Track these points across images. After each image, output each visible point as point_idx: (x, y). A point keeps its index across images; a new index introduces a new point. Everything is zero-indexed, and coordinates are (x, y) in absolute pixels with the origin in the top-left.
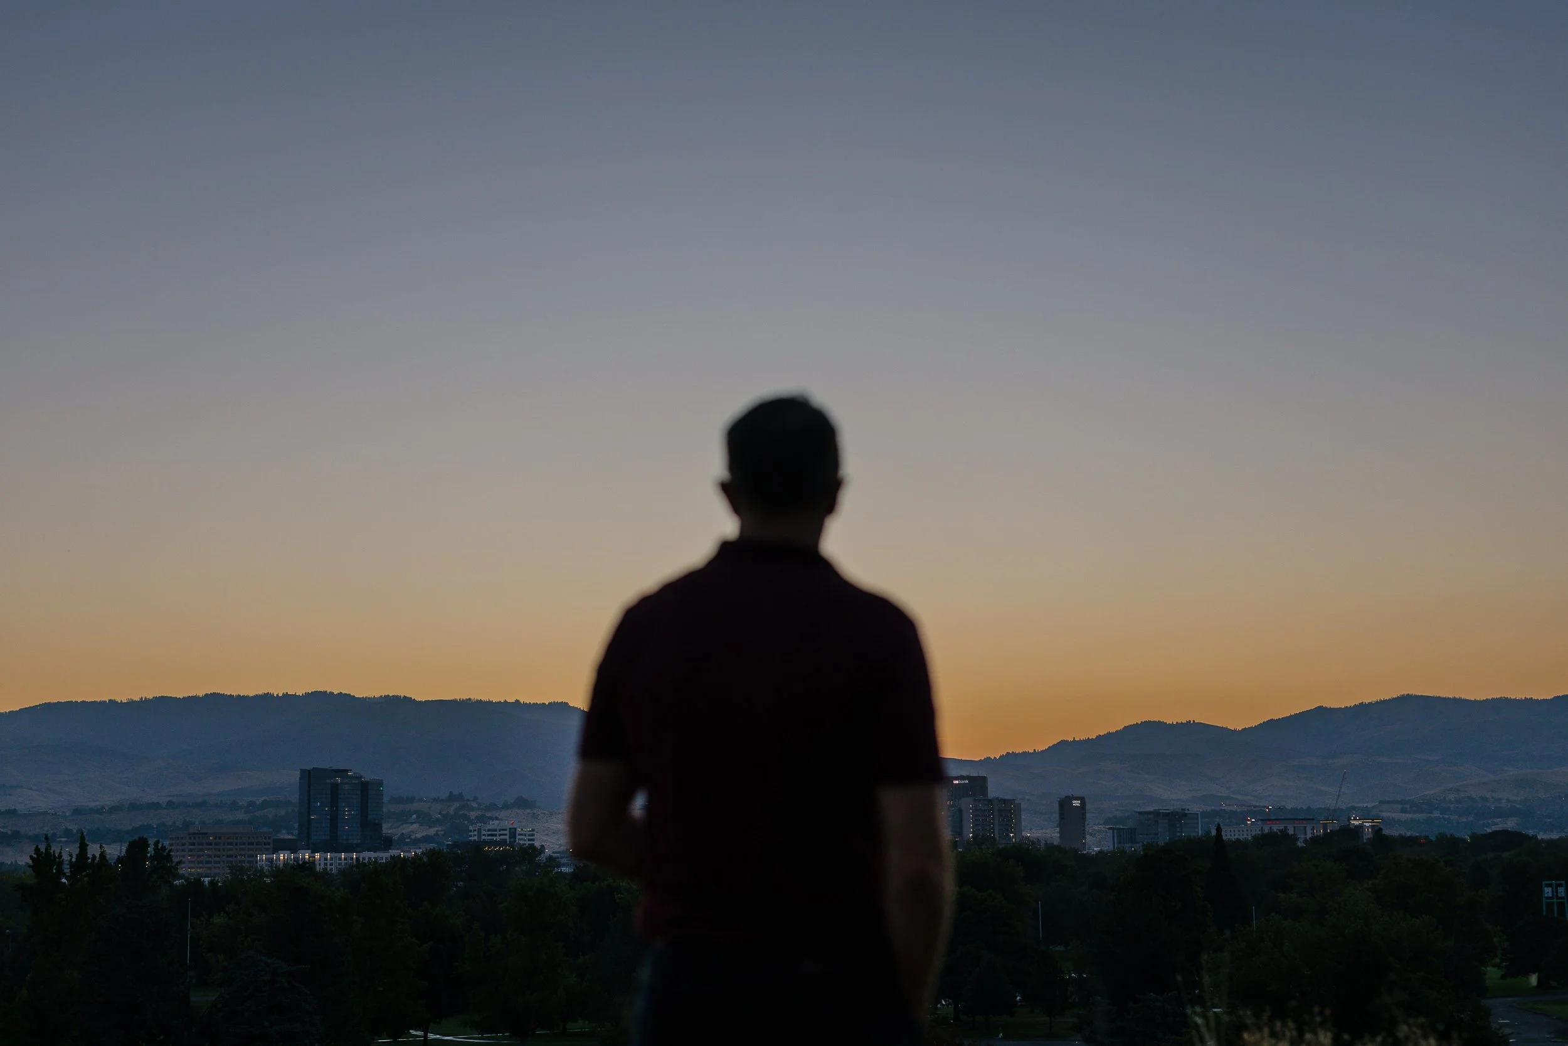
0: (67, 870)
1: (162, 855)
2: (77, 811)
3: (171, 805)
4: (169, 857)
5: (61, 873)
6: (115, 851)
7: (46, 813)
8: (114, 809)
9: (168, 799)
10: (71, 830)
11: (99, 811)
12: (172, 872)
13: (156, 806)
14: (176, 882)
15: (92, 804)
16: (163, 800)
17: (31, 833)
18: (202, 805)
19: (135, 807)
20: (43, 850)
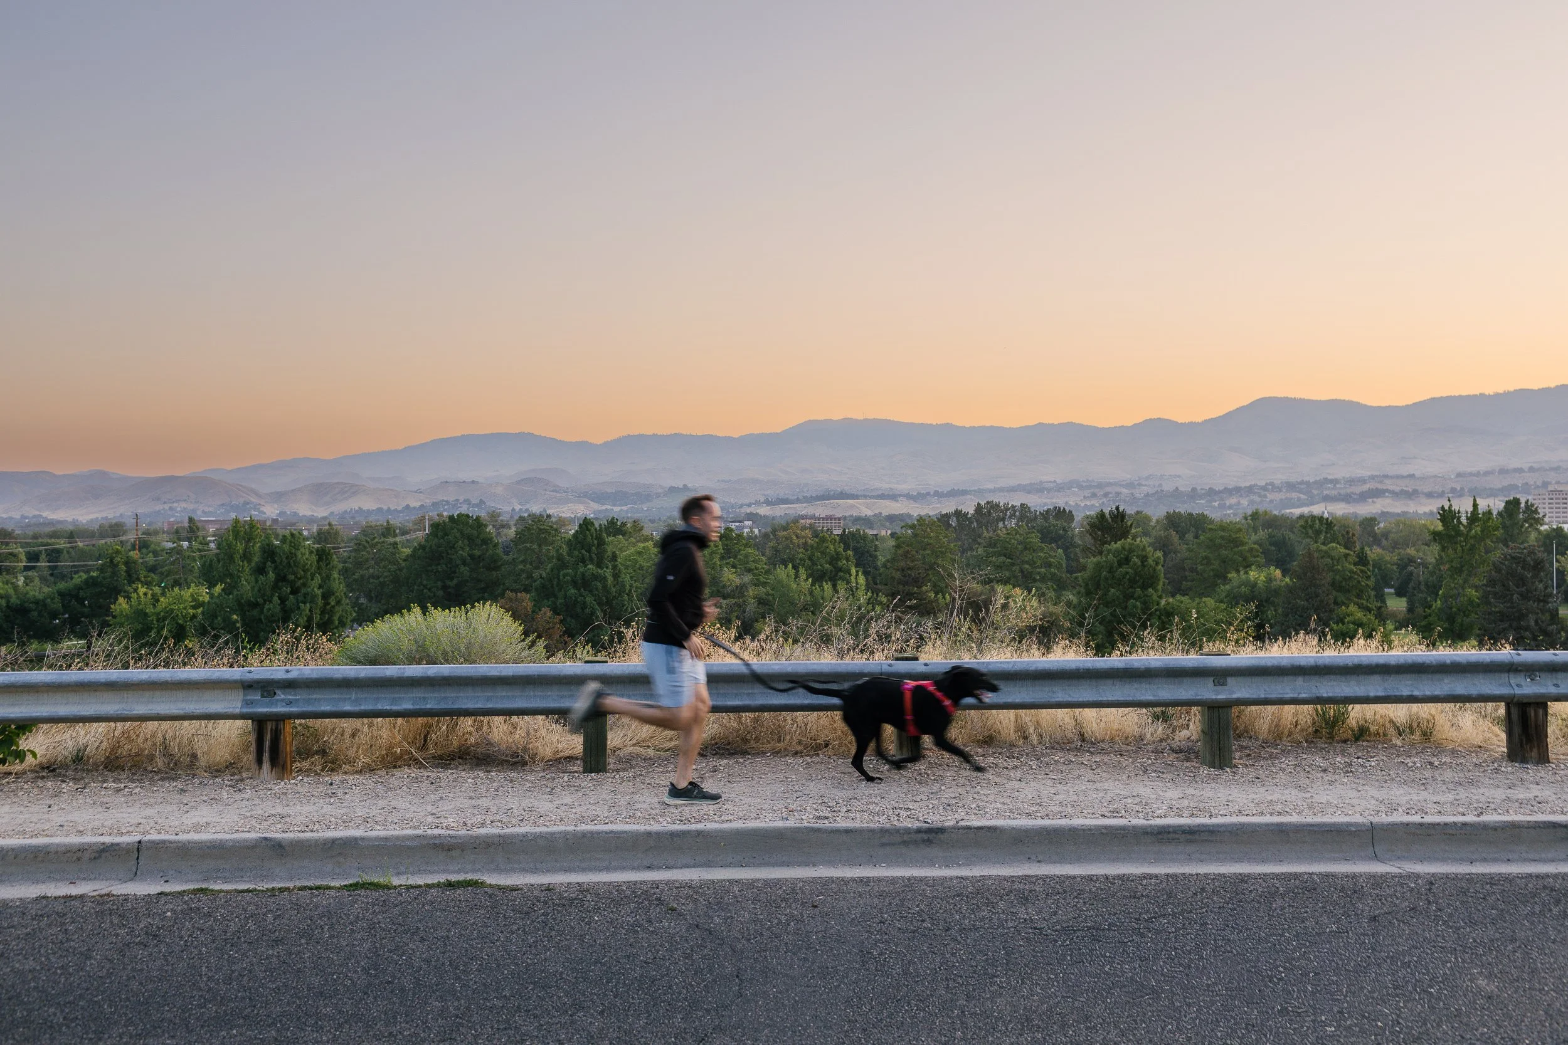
0: (1464, 520)
1: (1531, 510)
2: (1459, 475)
3: (1531, 469)
4: (1536, 512)
5: (1460, 522)
6: (1497, 505)
7: (1435, 476)
8: (1487, 473)
9: (1530, 465)
10: (1455, 489)
11: (1478, 474)
12: (1540, 521)
13: (1520, 470)
14: (1542, 528)
15: (1469, 470)
16: (1525, 466)
17: (1426, 491)
18: (1556, 469)
19: (1503, 471)
20: (1447, 508)
